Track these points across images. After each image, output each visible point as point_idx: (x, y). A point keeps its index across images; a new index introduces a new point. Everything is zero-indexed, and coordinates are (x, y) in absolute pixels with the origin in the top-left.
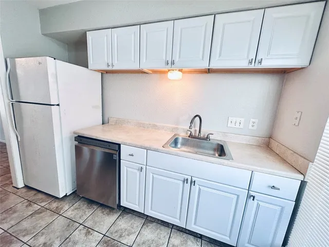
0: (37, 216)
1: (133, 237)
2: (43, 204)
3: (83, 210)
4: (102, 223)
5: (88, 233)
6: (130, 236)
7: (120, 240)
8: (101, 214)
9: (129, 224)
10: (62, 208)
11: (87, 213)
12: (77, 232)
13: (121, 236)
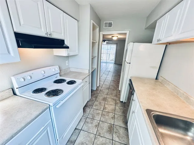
0: (113, 100)
1: (117, 139)
2: (117, 99)
3: (121, 111)
4: (118, 121)
5: (112, 118)
6: (117, 138)
7: (114, 133)
8: (122, 119)
9: (123, 135)
10: (118, 104)
11: (120, 113)
12: (111, 114)
13: (116, 132)
